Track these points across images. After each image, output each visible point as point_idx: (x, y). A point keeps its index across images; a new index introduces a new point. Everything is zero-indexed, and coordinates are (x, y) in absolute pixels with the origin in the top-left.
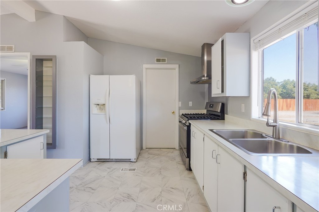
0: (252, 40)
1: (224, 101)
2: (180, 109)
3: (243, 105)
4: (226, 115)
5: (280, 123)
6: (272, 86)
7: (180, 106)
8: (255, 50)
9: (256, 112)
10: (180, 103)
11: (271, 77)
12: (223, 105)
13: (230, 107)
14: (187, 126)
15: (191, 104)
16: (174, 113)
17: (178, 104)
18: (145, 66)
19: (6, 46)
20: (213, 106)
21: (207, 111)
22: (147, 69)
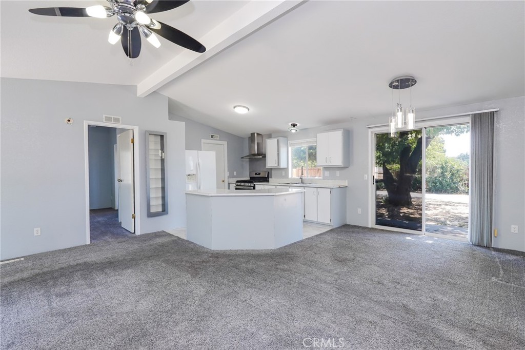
1: (271, 171)
3: (284, 172)
9: (291, 175)
12: (268, 173)
14: (253, 187)
15: (235, 173)
16: (224, 181)
17: (227, 174)
18: (203, 141)
19: (113, 117)
20: (259, 174)
21: (251, 178)
22: (204, 143)
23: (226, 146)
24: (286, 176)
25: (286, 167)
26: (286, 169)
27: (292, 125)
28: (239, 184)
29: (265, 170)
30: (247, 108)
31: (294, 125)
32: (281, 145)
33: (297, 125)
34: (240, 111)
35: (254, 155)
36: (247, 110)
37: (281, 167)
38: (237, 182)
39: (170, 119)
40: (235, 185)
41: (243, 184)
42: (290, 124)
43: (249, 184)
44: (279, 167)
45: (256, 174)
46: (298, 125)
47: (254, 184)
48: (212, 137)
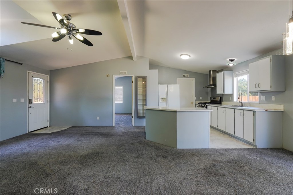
0: (234, 74)
1: (221, 96)
2: (196, 100)
3: (230, 97)
4: (222, 102)
5: (243, 101)
6: (244, 85)
7: (196, 99)
8: (235, 77)
9: (235, 99)
10: (196, 97)
11: (243, 79)
12: (221, 98)
13: (224, 98)
14: (206, 107)
15: (201, 98)
16: (192, 103)
17: (194, 98)
19: (123, 72)
20: (215, 99)
21: (211, 101)
22: (178, 80)
23: (194, 81)
24: (232, 100)
26: (232, 95)
27: (230, 60)
30: (188, 55)
31: (232, 60)
33: (234, 60)
34: (185, 58)
35: (211, 85)
36: (189, 57)
39: (149, 69)
42: (228, 59)
44: (224, 93)
45: (213, 99)
46: (236, 59)
47: (207, 106)
48: (184, 76)
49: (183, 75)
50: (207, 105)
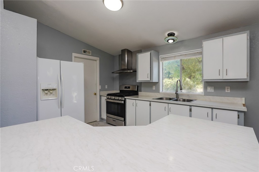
2: (100, 90)
3: (154, 86)
4: (139, 92)
16: (95, 94)
17: (99, 87)
18: (74, 55)
20: (129, 88)
22: (75, 57)
23: (98, 62)
24: (157, 90)
25: (157, 81)
26: (156, 84)
27: (168, 35)
28: (110, 97)
29: (134, 84)
32: (154, 58)
35: (125, 69)
37: (153, 82)
38: (108, 95)
40: (106, 98)
41: (113, 97)
43: (120, 98)
44: (151, 81)
45: (126, 88)
47: (125, 99)
48: (84, 52)
49: (83, 50)
50: (125, 97)
